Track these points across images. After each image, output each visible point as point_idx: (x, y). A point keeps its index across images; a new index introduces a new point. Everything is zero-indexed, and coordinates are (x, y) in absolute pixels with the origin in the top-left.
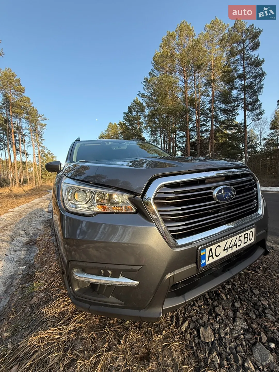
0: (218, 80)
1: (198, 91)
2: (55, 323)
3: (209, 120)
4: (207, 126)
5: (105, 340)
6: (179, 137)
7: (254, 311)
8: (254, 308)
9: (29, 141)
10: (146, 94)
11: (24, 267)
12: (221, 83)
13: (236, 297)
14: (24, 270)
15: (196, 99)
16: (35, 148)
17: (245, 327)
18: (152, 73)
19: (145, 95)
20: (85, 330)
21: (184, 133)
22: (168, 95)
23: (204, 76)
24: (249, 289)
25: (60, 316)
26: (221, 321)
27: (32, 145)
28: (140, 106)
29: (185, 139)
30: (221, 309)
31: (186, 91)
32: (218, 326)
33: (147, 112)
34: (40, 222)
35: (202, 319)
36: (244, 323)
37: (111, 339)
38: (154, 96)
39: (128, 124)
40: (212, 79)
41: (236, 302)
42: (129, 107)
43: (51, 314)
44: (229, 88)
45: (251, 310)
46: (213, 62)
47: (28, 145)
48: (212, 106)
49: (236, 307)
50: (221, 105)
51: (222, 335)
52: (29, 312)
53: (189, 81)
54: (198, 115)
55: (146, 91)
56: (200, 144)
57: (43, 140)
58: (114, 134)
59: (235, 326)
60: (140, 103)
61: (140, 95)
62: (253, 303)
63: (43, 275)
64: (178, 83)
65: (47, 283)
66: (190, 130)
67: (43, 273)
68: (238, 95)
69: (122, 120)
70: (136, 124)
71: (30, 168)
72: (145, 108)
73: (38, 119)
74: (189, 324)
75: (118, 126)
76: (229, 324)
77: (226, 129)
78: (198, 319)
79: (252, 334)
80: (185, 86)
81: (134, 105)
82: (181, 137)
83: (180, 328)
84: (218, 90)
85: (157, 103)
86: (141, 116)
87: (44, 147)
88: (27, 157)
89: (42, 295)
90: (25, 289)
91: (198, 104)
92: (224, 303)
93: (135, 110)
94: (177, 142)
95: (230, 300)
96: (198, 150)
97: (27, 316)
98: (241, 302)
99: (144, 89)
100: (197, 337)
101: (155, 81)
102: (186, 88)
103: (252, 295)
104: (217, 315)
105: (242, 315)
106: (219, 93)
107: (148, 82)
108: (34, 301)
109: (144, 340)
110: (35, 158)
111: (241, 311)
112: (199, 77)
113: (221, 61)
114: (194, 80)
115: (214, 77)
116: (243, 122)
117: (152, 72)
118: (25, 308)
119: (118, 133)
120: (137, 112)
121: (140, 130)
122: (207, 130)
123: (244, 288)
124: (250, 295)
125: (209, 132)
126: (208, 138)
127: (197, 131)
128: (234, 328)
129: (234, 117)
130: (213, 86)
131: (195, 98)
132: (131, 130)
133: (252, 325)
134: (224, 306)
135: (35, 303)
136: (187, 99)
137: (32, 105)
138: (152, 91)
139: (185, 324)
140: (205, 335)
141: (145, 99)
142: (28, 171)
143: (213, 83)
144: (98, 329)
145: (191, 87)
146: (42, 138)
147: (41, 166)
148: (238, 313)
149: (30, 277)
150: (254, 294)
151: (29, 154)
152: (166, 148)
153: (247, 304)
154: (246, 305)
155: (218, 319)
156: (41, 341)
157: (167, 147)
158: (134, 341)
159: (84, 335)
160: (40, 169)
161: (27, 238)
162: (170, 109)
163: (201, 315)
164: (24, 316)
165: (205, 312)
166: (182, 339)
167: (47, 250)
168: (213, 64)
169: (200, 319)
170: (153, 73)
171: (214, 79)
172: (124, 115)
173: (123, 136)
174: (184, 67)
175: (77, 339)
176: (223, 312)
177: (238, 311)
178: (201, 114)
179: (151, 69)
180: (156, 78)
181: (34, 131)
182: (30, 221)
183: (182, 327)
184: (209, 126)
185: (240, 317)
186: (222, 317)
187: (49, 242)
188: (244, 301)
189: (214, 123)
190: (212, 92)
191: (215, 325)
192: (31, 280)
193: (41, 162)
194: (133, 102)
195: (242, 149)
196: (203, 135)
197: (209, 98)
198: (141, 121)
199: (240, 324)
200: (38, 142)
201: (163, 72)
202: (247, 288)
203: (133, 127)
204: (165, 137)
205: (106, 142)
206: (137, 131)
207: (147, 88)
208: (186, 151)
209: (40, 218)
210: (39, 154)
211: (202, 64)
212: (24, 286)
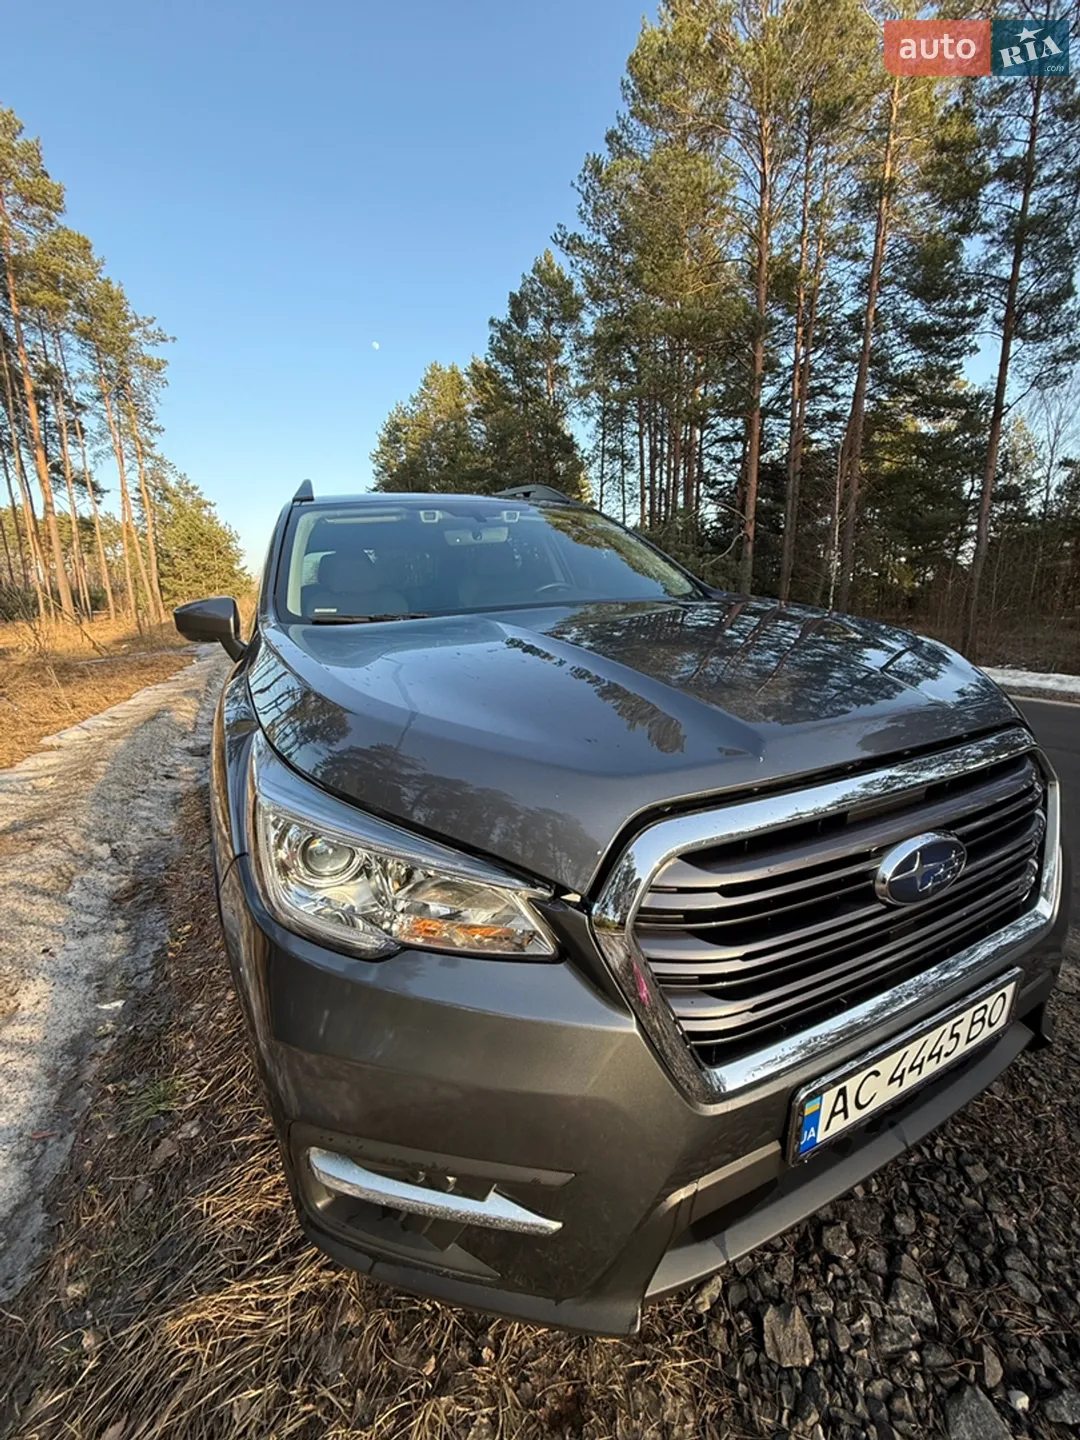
0: (910, 184)
1: (817, 232)
2: (244, 1257)
3: (849, 370)
4: (835, 397)
5: (426, 1346)
6: (716, 441)
7: (963, 1255)
8: (966, 1239)
9: (101, 435)
10: (589, 236)
11: (119, 1004)
12: (921, 198)
13: (902, 1190)
14: (119, 1018)
15: (804, 268)
16: (127, 462)
17: (928, 1320)
18: (621, 138)
19: (586, 241)
20: (353, 1298)
21: (739, 421)
22: (685, 246)
23: (849, 162)
24: (950, 1157)
25: (261, 1227)
26: (841, 1285)
27: (112, 448)
28: (560, 295)
29: (738, 448)
30: (844, 1236)
31: (765, 233)
32: (828, 1307)
33: (589, 323)
34: (167, 800)
35: (772, 1273)
36: (926, 1301)
37: (448, 1344)
38: (625, 251)
39: (505, 375)
40: (883, 179)
41: (900, 1212)
42: (512, 295)
43: (229, 1220)
44: (953, 228)
45: (952, 1252)
46: (896, 94)
47: (97, 448)
48: (869, 305)
49: (898, 1234)
50: (909, 304)
51: (844, 1345)
52: (148, 1200)
53: (782, 183)
54: (803, 345)
55: (589, 224)
56: (798, 477)
57: (157, 429)
58: (449, 416)
59: (894, 1312)
60: (562, 278)
61: (562, 242)
62: (961, 1222)
63: (191, 1046)
64: (731, 193)
65: (208, 1079)
66: (765, 413)
67: (191, 1036)
68: (987, 264)
69: (482, 353)
70: (541, 374)
71: (112, 544)
72: (583, 306)
73: (133, 335)
74: (725, 1289)
75: (466, 378)
76: (871, 1303)
77: (916, 414)
78: (759, 1268)
79: (949, 1350)
80: (761, 209)
81: (535, 287)
82: (724, 440)
83: (693, 1301)
84: (905, 234)
85: (636, 283)
86: (562, 340)
87: (160, 462)
88: (98, 502)
89: (191, 1129)
90: (128, 1101)
91: (811, 298)
92: (856, 1213)
93: (539, 312)
94: (706, 460)
95: (880, 1199)
96: (790, 502)
97: (140, 1216)
98: (917, 1213)
99: (581, 213)
100: (750, 1341)
101: (634, 175)
102: (765, 218)
103: (962, 1188)
104: (830, 1259)
105: (920, 1270)
106: (905, 245)
107: (600, 181)
108: (163, 1157)
109: (562, 1343)
110: (129, 506)
111: (915, 1252)
112: (826, 162)
113: (936, 91)
114: (806, 178)
115: (892, 169)
116: (990, 387)
117: (620, 133)
118: (133, 1185)
119: (466, 413)
120: (548, 322)
121: (555, 402)
122: (833, 416)
123: (932, 1154)
124: (953, 1186)
125: (841, 424)
126: (834, 450)
127: (792, 419)
128: (888, 1317)
129: (955, 362)
130: (884, 211)
131: (800, 268)
132: (519, 400)
133: (953, 1313)
134: (855, 1225)
135: (166, 1163)
136: (764, 267)
137: (100, 271)
138: (616, 223)
139: (710, 1286)
140: (780, 1338)
141: (585, 263)
142: (106, 555)
143: (885, 200)
144: (399, 1295)
145: (787, 213)
146: (152, 423)
147: (156, 542)
148: (905, 1257)
149: (144, 1050)
150: (968, 1180)
151: (102, 485)
152: (657, 485)
153: (942, 1223)
154: (937, 1228)
155: (831, 1276)
156: (197, 1336)
157: (664, 481)
158: (527, 1348)
159: (351, 1317)
160: (153, 552)
161: (123, 876)
162: (691, 317)
163: (768, 1255)
164: (132, 1218)
165: (785, 1244)
166: (698, 1348)
167: (200, 930)
168: (899, 103)
169: (767, 1270)
170: (625, 140)
171: (892, 180)
172: (489, 332)
173: (483, 427)
174: (766, 116)
175: (325, 1332)
176: (851, 1252)
177: (905, 1251)
178: (819, 342)
179: (619, 118)
180: (638, 162)
181: (118, 388)
182: (126, 796)
183: (700, 1300)
184: (844, 395)
185: (912, 1276)
186: (844, 1270)
187: (204, 894)
188: (932, 1211)
189: (869, 385)
190: (876, 241)
191: (819, 1303)
192: (149, 1061)
193: (154, 525)
194: (534, 271)
195: (968, 503)
196: (816, 436)
197: (858, 270)
198: (561, 361)
199: (911, 1306)
200: (134, 437)
201: (671, 134)
202: (945, 1151)
203: (529, 387)
204: (659, 437)
205: (422, 513)
206: (545, 408)
207: (595, 211)
208: (738, 504)
209: (166, 781)
210: (143, 490)
211: (849, 99)
212: (123, 1088)
